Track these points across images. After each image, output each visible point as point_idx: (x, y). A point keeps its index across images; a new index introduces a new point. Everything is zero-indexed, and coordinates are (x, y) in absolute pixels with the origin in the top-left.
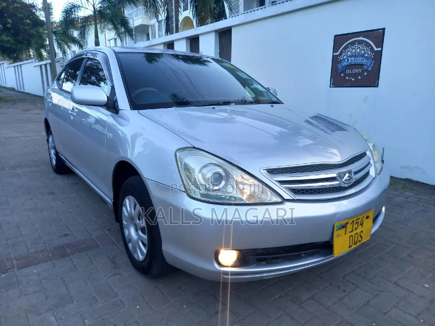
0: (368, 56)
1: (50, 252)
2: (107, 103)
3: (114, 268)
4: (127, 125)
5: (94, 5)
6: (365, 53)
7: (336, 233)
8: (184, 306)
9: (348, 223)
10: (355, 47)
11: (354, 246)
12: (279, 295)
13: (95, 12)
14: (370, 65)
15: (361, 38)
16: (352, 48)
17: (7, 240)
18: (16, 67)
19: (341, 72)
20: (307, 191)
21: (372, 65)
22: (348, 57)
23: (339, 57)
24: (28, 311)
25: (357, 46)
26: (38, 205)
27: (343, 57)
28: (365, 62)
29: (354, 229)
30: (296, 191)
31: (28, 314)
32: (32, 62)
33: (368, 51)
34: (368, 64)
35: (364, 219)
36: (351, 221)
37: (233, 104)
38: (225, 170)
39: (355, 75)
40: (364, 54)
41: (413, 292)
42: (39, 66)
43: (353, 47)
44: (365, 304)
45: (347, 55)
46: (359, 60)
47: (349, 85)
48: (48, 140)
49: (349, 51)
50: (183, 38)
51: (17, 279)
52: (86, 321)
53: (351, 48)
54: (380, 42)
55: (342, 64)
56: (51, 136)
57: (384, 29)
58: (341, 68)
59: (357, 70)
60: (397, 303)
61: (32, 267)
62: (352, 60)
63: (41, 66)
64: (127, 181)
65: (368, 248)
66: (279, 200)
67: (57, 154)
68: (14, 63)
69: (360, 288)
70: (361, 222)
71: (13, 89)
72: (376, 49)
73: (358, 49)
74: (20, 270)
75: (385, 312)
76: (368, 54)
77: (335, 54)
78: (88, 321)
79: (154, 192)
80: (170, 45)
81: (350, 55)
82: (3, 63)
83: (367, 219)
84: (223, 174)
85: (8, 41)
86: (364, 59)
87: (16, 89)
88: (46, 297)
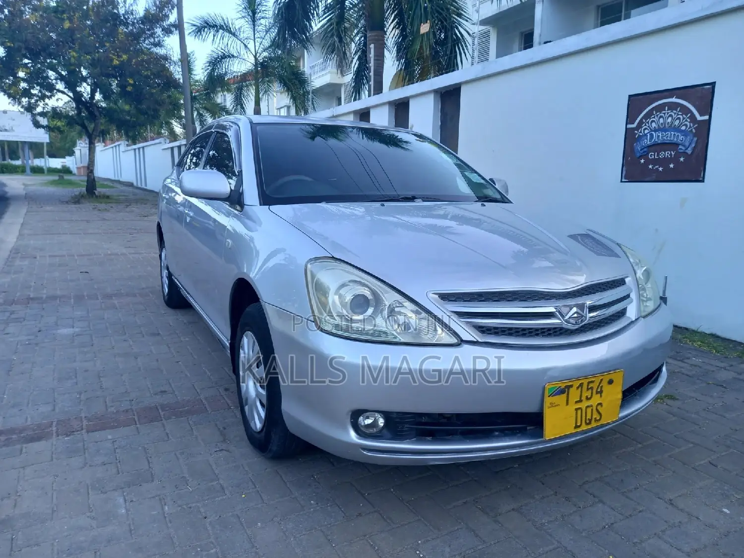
0: (686, 129)
1: (135, 413)
2: (229, 197)
3: (222, 442)
4: (257, 231)
5: (256, 54)
6: (681, 124)
7: (548, 400)
8: (312, 502)
9: (571, 386)
10: (663, 115)
11: (584, 427)
12: (464, 501)
13: (256, 65)
14: (690, 144)
15: (674, 100)
16: (659, 116)
17: (80, 394)
18: (137, 150)
19: (640, 156)
20: (504, 331)
21: (693, 145)
22: (652, 131)
23: (636, 132)
24: (90, 487)
25: (668, 113)
26: (132, 349)
27: (644, 132)
28: (681, 139)
29: (584, 398)
30: (483, 330)
31: (90, 490)
32: (160, 143)
33: (686, 121)
34: (688, 144)
35: (605, 383)
36: (577, 384)
37: (419, 200)
38: (374, 293)
39: (664, 162)
40: (679, 127)
41: (698, 518)
42: (170, 149)
43: (661, 114)
44: (605, 527)
45: (650, 128)
46: (670, 136)
47: (654, 178)
48: (160, 256)
49: (653, 121)
50: (384, 104)
51: (84, 445)
52: (166, 508)
53: (657, 116)
54: (707, 106)
55: (641, 142)
56: (164, 250)
57: (713, 84)
58: (639, 149)
59: (668, 153)
60: (663, 531)
61: (108, 431)
62: (658, 137)
63: (172, 149)
64: (247, 309)
65: (640, 446)
66: (454, 340)
67: (170, 276)
68: (135, 143)
69: (604, 503)
70: (598, 387)
71: (130, 185)
72: (699, 118)
73: (668, 118)
74: (90, 434)
75: (637, 542)
76: (686, 125)
77: (629, 126)
78: (168, 508)
79: (275, 322)
80: (364, 114)
81: (655, 127)
82: (119, 145)
83: (610, 385)
84: (370, 297)
85: (128, 113)
86: (680, 135)
87: (135, 184)
88: (118, 471)
